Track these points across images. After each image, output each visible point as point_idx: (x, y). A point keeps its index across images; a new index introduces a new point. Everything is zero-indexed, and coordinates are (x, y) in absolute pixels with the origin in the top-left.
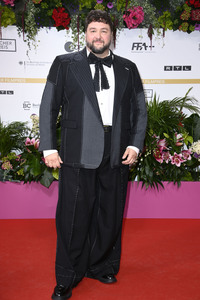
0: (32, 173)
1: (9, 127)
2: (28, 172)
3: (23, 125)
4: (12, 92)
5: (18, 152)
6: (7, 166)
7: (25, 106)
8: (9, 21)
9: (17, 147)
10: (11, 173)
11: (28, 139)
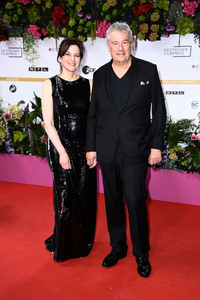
0: (195, 165)
1: (178, 123)
2: (191, 163)
3: (190, 121)
4: (183, 93)
5: (183, 145)
6: (174, 157)
7: (193, 105)
8: (188, 29)
9: (183, 141)
10: (176, 163)
11: (193, 135)
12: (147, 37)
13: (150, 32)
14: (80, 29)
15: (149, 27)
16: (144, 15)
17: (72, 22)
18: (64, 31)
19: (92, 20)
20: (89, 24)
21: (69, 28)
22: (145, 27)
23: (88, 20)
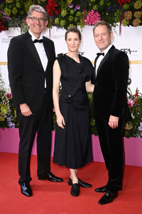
12: (130, 23)
13: (133, 18)
14: (71, 18)
15: (133, 13)
16: (128, 3)
17: (64, 13)
18: (57, 20)
19: (81, 11)
20: (79, 13)
21: (61, 18)
22: (129, 14)
23: (77, 10)
